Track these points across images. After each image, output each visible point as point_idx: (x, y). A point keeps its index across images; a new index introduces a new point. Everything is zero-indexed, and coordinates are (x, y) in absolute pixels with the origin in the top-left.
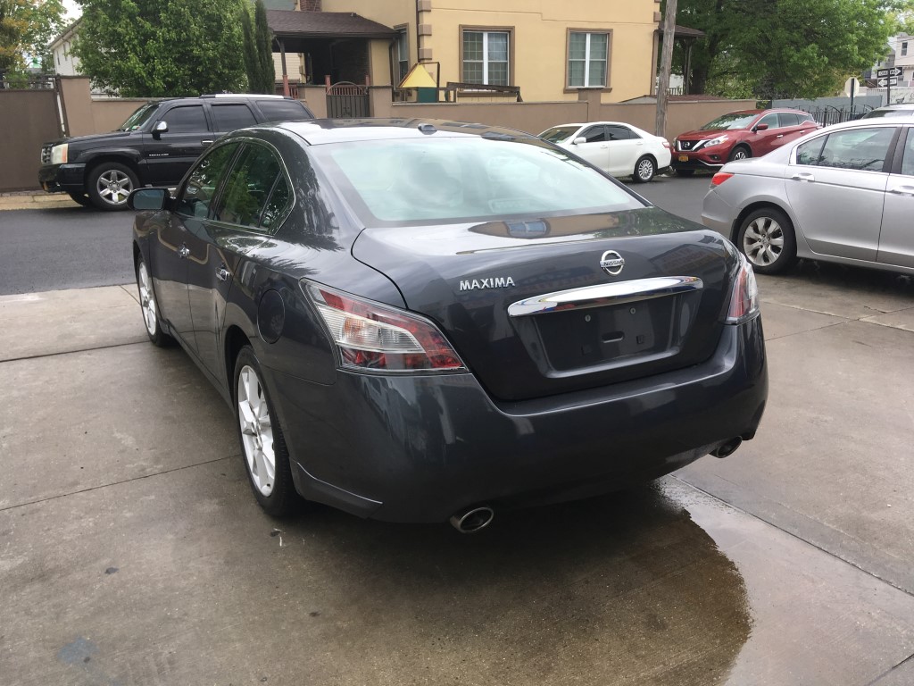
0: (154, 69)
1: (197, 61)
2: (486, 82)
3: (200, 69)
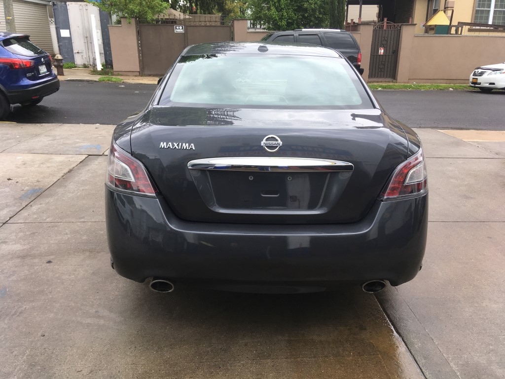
0: (282, 16)
1: (306, 10)
2: (490, 22)
3: (306, 15)
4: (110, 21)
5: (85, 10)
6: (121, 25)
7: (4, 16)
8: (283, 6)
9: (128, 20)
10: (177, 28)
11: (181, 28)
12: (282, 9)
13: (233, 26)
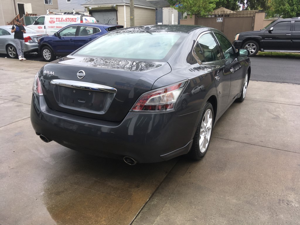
0: (294, 9)
4: (182, 17)
5: (171, 12)
6: (186, 19)
7: (130, 16)
8: (294, 3)
9: (190, 16)
10: (219, 19)
11: (221, 19)
12: (294, 4)
13: (254, 16)
